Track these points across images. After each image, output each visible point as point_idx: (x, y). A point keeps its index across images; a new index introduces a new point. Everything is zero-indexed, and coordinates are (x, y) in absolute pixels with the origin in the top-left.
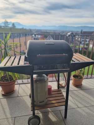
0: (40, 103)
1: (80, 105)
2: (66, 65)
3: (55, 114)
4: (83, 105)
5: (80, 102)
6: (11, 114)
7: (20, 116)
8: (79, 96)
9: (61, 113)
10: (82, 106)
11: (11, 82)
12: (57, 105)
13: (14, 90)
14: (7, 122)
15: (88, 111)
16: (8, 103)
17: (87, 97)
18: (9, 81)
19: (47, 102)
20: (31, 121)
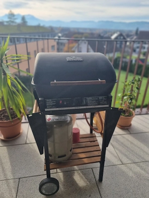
0: (59, 157)
1: (125, 160)
2: (102, 99)
3: (84, 174)
4: (130, 159)
5: (126, 155)
6: (13, 173)
7: (27, 176)
8: (125, 145)
9: (95, 173)
10: (130, 162)
11: (13, 121)
12: (87, 162)
13: (19, 133)
14: (6, 185)
15: (137, 169)
16: (9, 154)
17: (137, 147)
18: (11, 120)
19: (71, 156)
20: (44, 187)
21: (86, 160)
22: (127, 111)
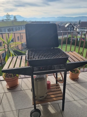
0: (40, 97)
1: (76, 98)
2: (62, 66)
3: (54, 107)
4: (79, 98)
5: (76, 95)
6: (16, 106)
7: (23, 108)
8: (75, 90)
9: (59, 106)
11: (14, 78)
13: (17, 84)
14: (12, 114)
15: (83, 103)
16: (12, 97)
17: (82, 90)
18: (13, 77)
19: (46, 97)
20: (33, 114)
21: (55, 99)
22: (76, 70)
